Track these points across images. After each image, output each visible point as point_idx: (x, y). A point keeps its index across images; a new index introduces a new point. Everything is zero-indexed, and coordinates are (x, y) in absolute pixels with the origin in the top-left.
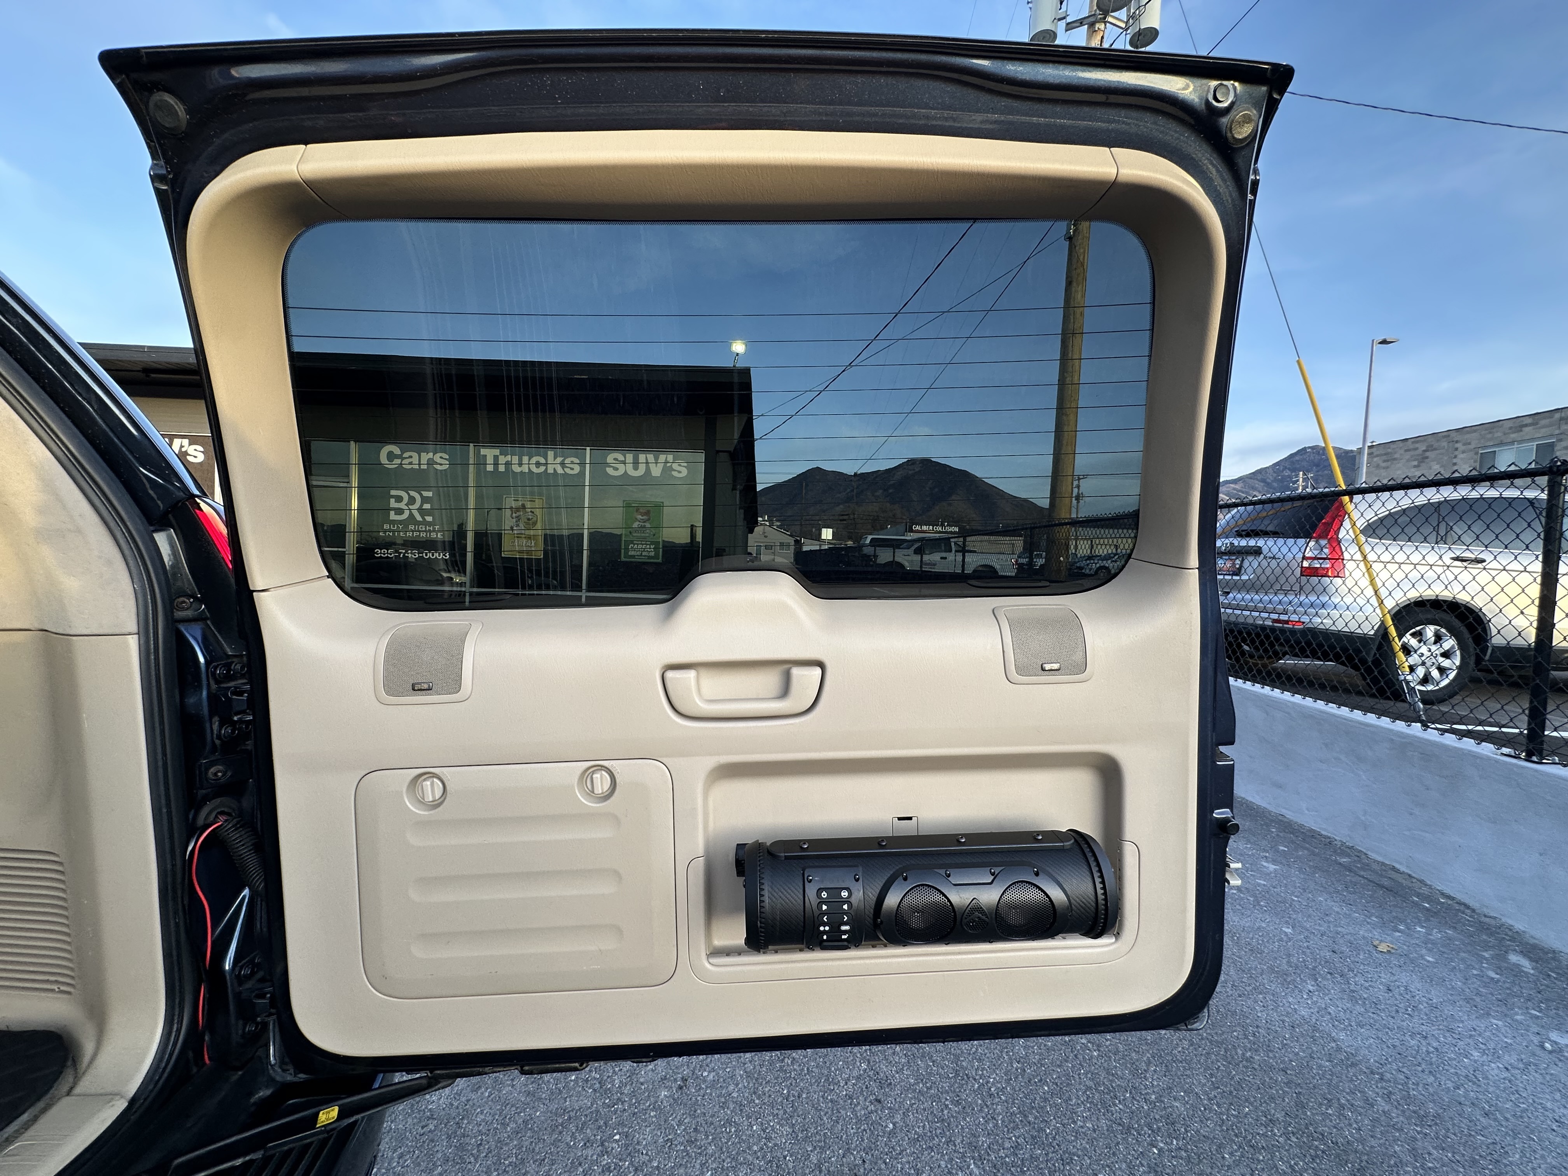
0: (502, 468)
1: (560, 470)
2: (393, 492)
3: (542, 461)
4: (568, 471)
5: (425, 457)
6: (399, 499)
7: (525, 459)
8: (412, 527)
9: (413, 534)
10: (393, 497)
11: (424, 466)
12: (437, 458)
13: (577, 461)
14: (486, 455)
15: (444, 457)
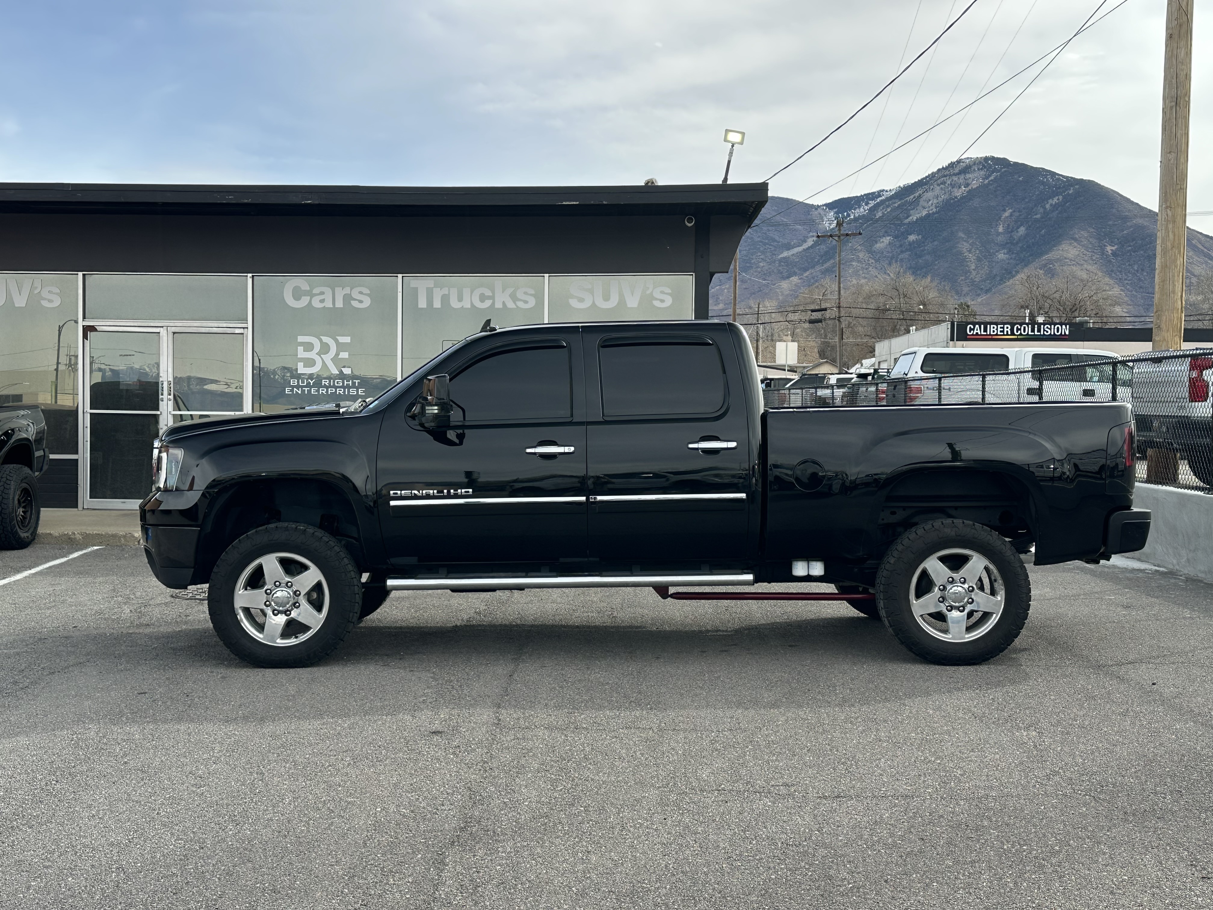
0: (437, 304)
1: (510, 305)
2: (301, 339)
3: (488, 293)
4: (521, 304)
5: (340, 293)
6: (309, 347)
7: (466, 292)
8: (325, 382)
9: (327, 392)
10: (302, 344)
11: (339, 304)
12: (355, 294)
13: (533, 292)
14: (417, 288)
15: (364, 292)
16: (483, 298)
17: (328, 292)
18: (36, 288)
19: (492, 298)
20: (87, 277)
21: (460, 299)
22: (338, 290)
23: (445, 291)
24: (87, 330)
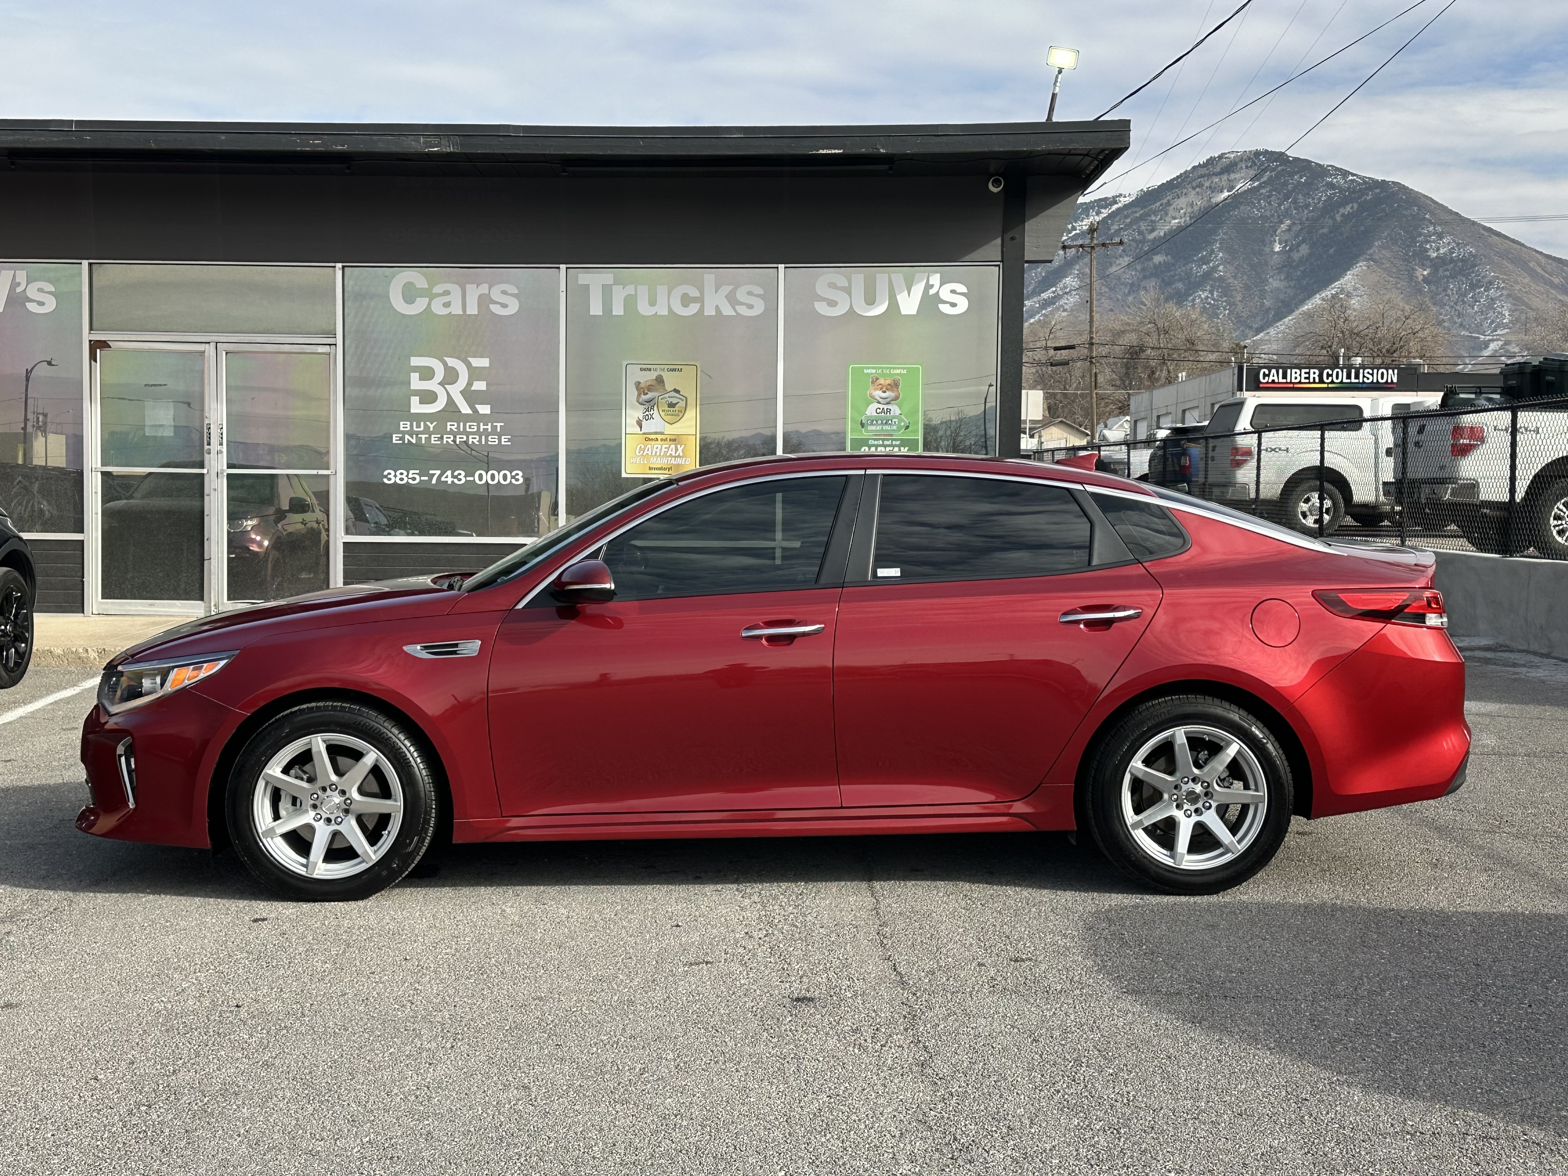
0: (618, 310)
1: (727, 311)
2: (415, 361)
3: (694, 292)
4: (743, 310)
5: (473, 293)
6: (427, 374)
7: (662, 291)
8: (451, 426)
9: (454, 441)
10: (416, 369)
11: (472, 309)
12: (496, 295)
13: (761, 292)
14: (588, 285)
15: (509, 292)
16: (686, 300)
17: (455, 289)
18: (19, 284)
19: (700, 300)
20: (94, 267)
21: (653, 303)
22: (471, 289)
23: (630, 290)
24: (95, 346)
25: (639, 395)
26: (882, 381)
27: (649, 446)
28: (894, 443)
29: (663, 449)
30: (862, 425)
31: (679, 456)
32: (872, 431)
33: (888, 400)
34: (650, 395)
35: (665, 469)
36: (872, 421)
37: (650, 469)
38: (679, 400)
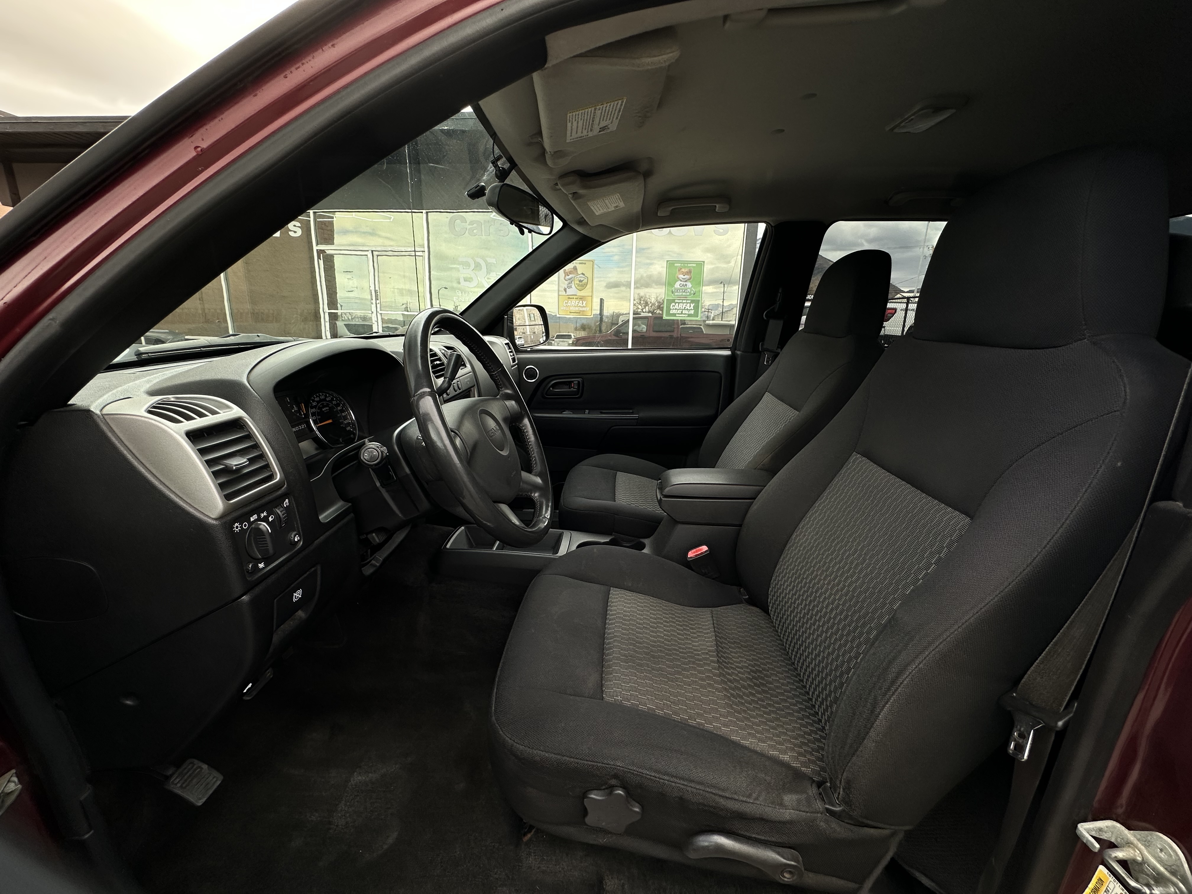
5: (488, 225)
6: (467, 266)
10: (461, 263)
12: (497, 225)
15: (504, 224)
20: (315, 211)
24: (320, 252)
25: (565, 276)
26: (683, 270)
27: (570, 301)
28: (688, 301)
29: (576, 303)
30: (673, 292)
31: (584, 307)
32: (677, 295)
33: (685, 280)
34: (571, 276)
35: (577, 313)
36: (677, 290)
37: (570, 313)
38: (583, 279)
